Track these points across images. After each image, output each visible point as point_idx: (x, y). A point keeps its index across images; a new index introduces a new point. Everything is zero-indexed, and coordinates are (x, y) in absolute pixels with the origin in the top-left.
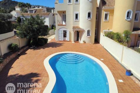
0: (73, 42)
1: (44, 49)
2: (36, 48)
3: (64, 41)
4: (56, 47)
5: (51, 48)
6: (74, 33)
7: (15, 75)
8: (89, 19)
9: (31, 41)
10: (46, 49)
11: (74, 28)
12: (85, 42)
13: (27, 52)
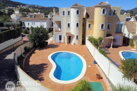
0: (66, 44)
1: (46, 49)
2: (41, 49)
3: (60, 43)
4: (54, 48)
5: (51, 48)
6: (67, 37)
8: (78, 28)
9: (37, 44)
10: (48, 49)
11: (67, 34)
13: (35, 52)
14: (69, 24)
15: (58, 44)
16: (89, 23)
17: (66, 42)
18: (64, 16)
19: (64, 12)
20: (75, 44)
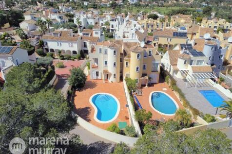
0: (104, 82)
1: (85, 90)
2: (80, 90)
3: (97, 79)
8: (115, 67)
11: (104, 71)
13: (76, 94)
14: (106, 62)
15: (95, 81)
16: (127, 62)
17: (103, 78)
18: (100, 53)
19: (100, 49)
20: (112, 82)
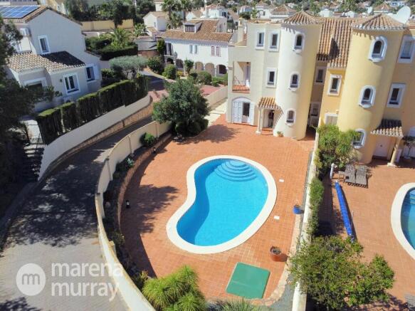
0: (258, 132)
1: (196, 143)
2: (185, 140)
3: (244, 124)
5: (209, 141)
7: (148, 186)
9: (177, 126)
10: (201, 143)
11: (262, 102)
12: (281, 135)
13: (167, 148)
16: (335, 77)
17: (260, 123)
18: (259, 48)
